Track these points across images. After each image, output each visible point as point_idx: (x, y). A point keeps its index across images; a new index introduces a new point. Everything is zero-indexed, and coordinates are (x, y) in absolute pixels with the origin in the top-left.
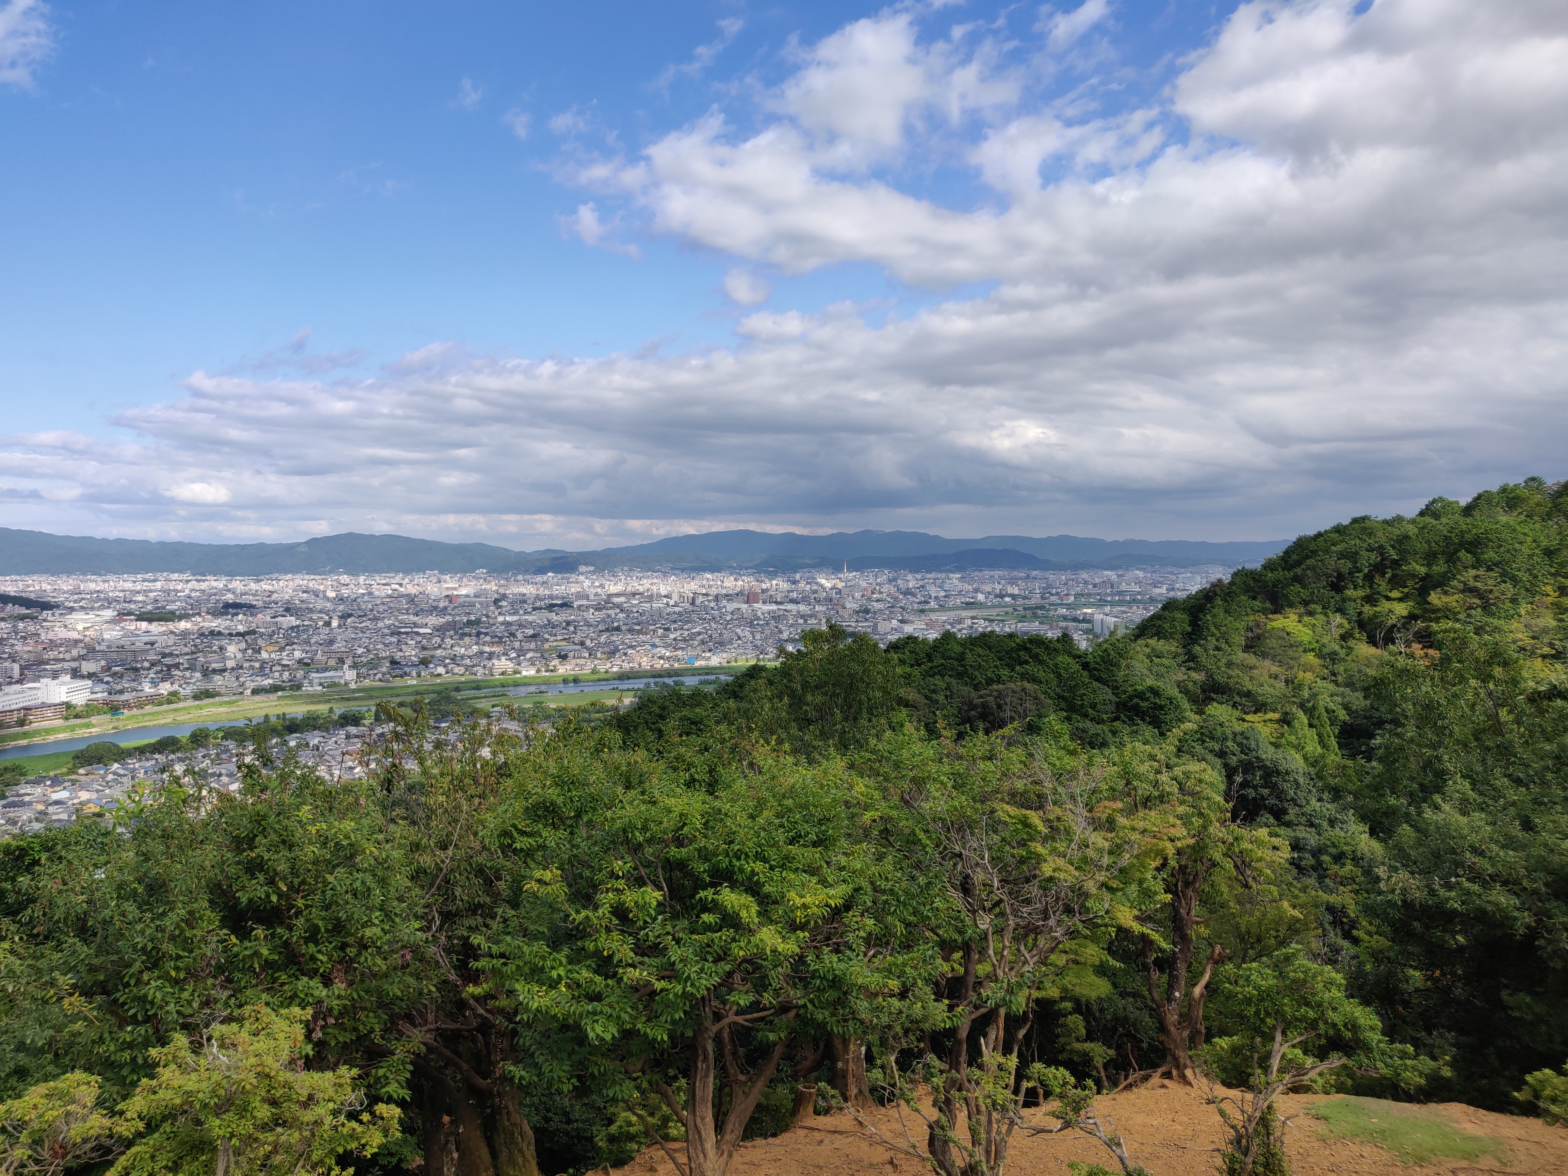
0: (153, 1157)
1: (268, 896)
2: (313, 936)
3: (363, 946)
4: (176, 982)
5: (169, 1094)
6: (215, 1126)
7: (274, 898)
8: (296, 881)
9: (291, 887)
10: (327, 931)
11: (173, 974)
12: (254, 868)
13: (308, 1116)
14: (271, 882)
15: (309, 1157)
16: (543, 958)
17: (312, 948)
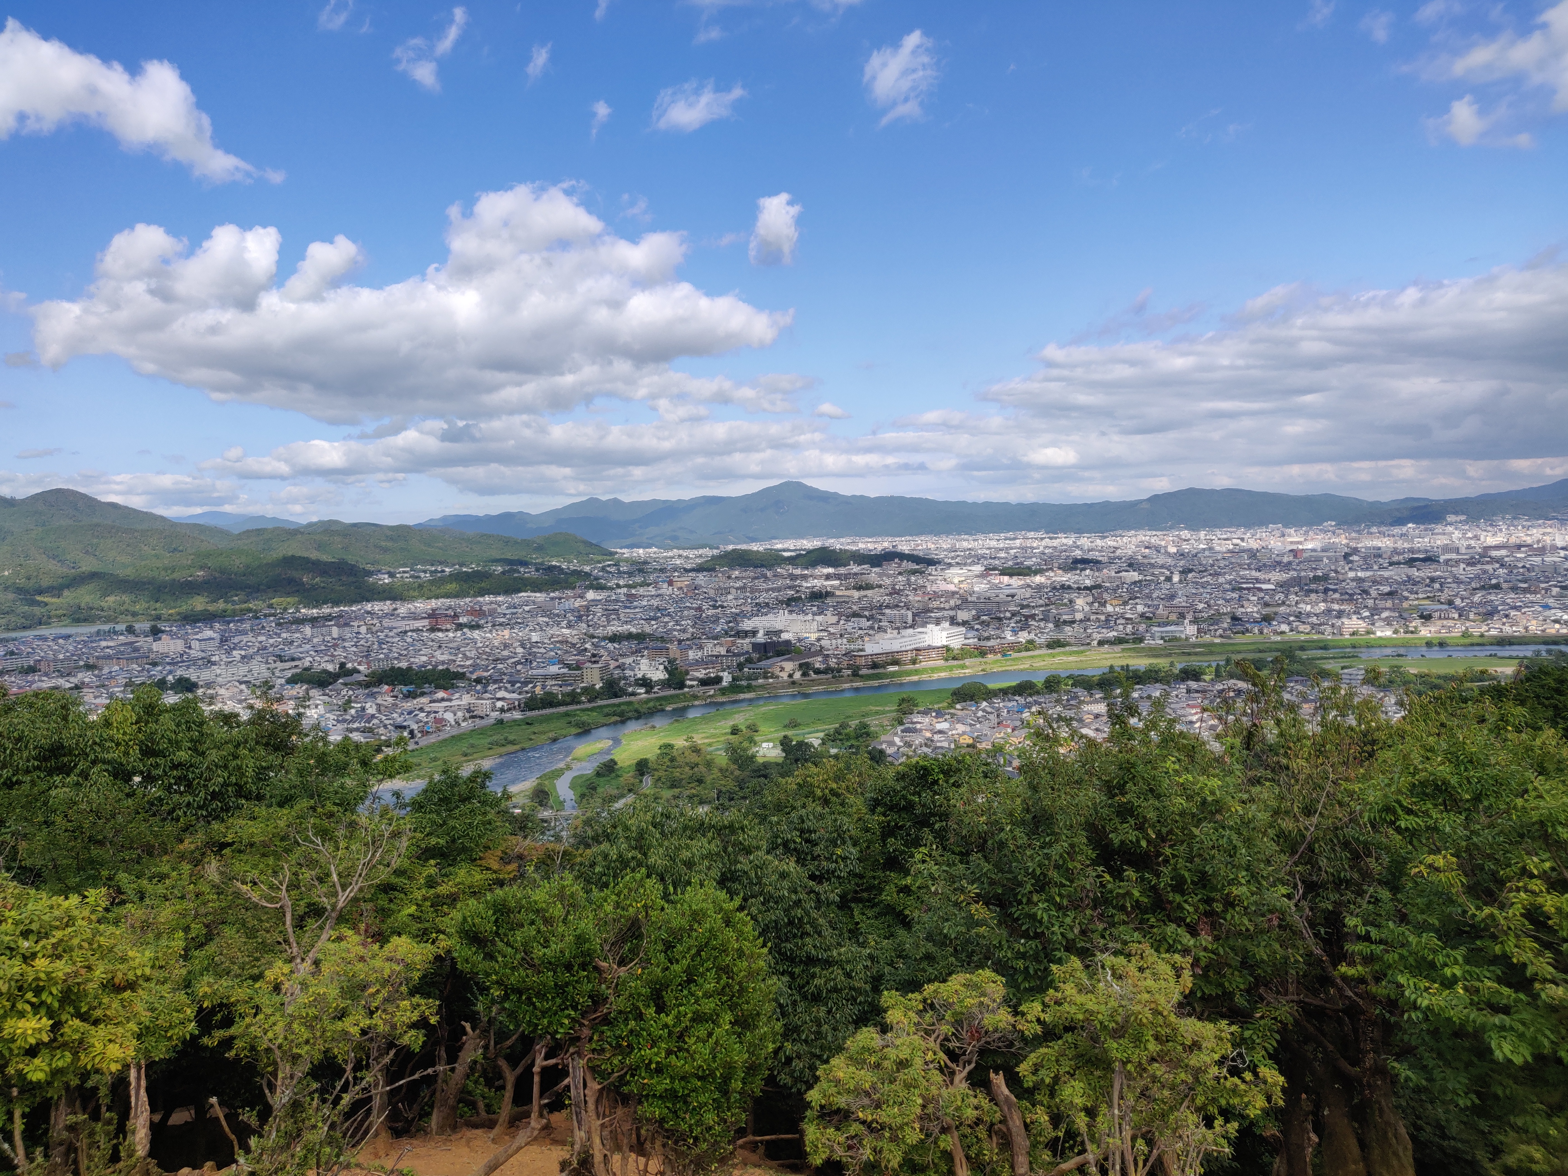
0: (1057, 1061)
1: (1138, 841)
2: (1179, 886)
3: (1230, 903)
4: (1059, 907)
5: (1073, 1009)
6: (1114, 1048)
7: (1144, 844)
8: (1164, 830)
9: (1159, 834)
10: (1193, 882)
11: (1058, 899)
12: (1125, 812)
13: (1194, 1060)
14: (1140, 827)
15: (1193, 1100)
16: (1435, 951)
17: (1178, 898)
